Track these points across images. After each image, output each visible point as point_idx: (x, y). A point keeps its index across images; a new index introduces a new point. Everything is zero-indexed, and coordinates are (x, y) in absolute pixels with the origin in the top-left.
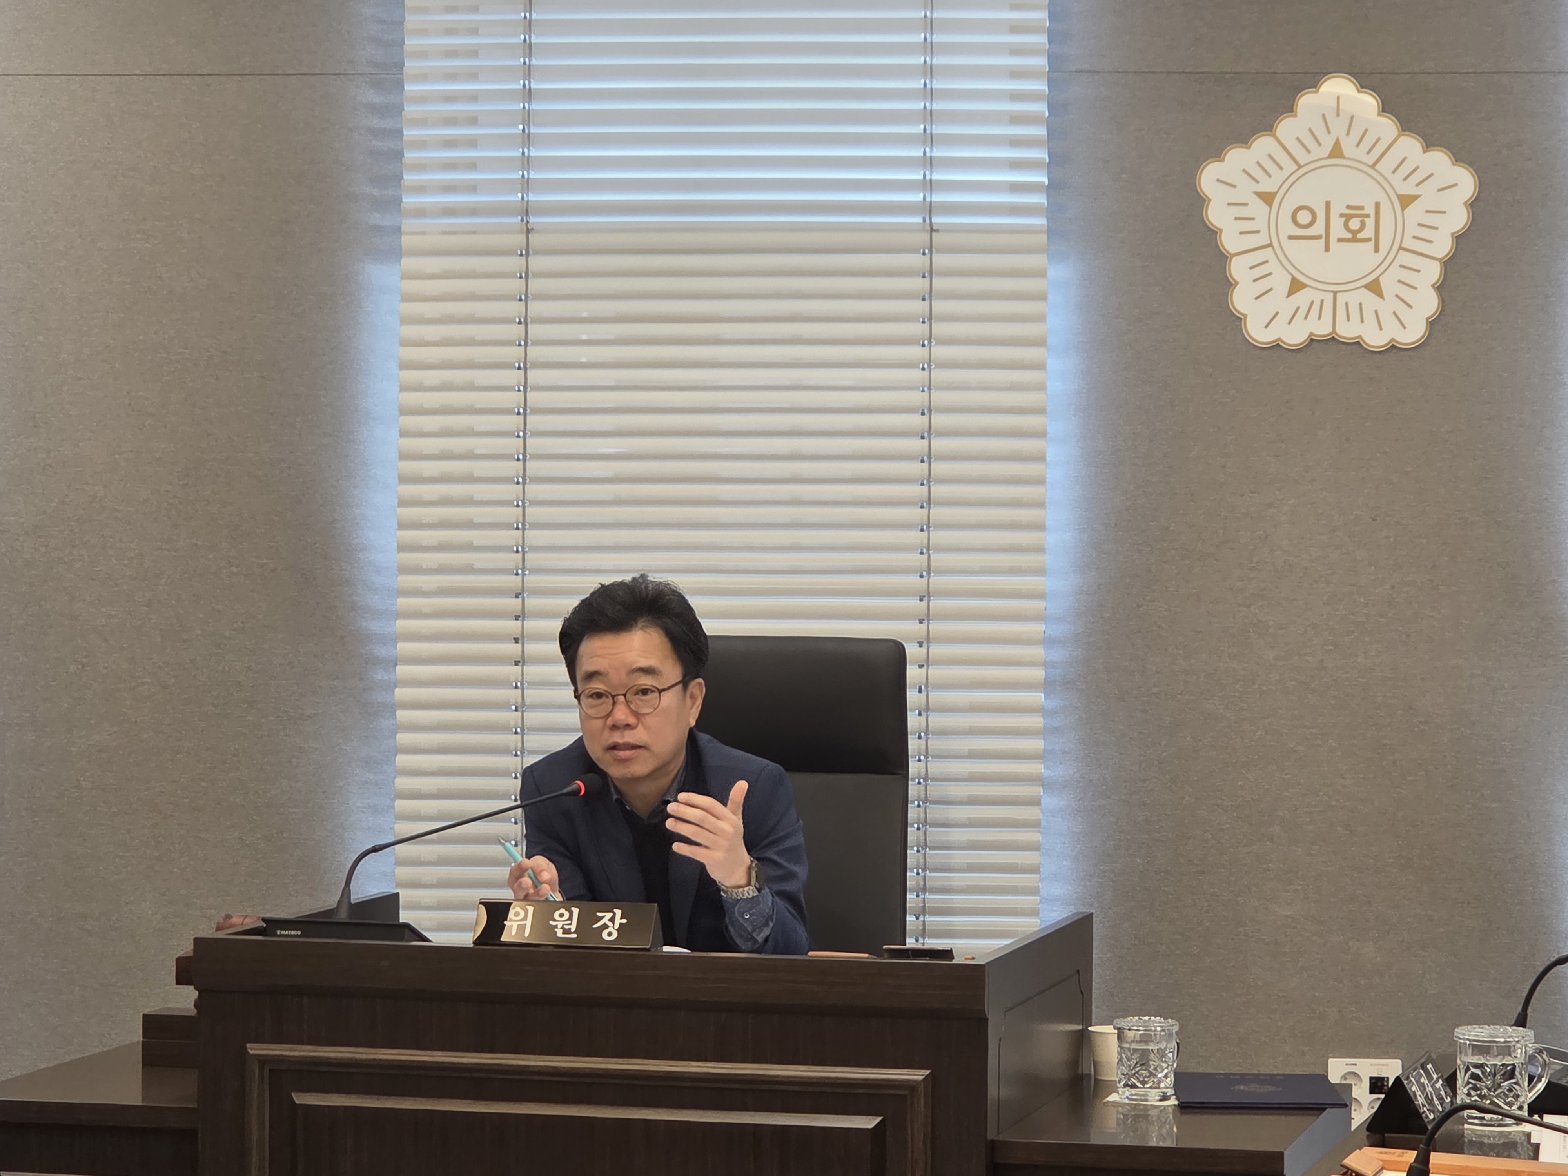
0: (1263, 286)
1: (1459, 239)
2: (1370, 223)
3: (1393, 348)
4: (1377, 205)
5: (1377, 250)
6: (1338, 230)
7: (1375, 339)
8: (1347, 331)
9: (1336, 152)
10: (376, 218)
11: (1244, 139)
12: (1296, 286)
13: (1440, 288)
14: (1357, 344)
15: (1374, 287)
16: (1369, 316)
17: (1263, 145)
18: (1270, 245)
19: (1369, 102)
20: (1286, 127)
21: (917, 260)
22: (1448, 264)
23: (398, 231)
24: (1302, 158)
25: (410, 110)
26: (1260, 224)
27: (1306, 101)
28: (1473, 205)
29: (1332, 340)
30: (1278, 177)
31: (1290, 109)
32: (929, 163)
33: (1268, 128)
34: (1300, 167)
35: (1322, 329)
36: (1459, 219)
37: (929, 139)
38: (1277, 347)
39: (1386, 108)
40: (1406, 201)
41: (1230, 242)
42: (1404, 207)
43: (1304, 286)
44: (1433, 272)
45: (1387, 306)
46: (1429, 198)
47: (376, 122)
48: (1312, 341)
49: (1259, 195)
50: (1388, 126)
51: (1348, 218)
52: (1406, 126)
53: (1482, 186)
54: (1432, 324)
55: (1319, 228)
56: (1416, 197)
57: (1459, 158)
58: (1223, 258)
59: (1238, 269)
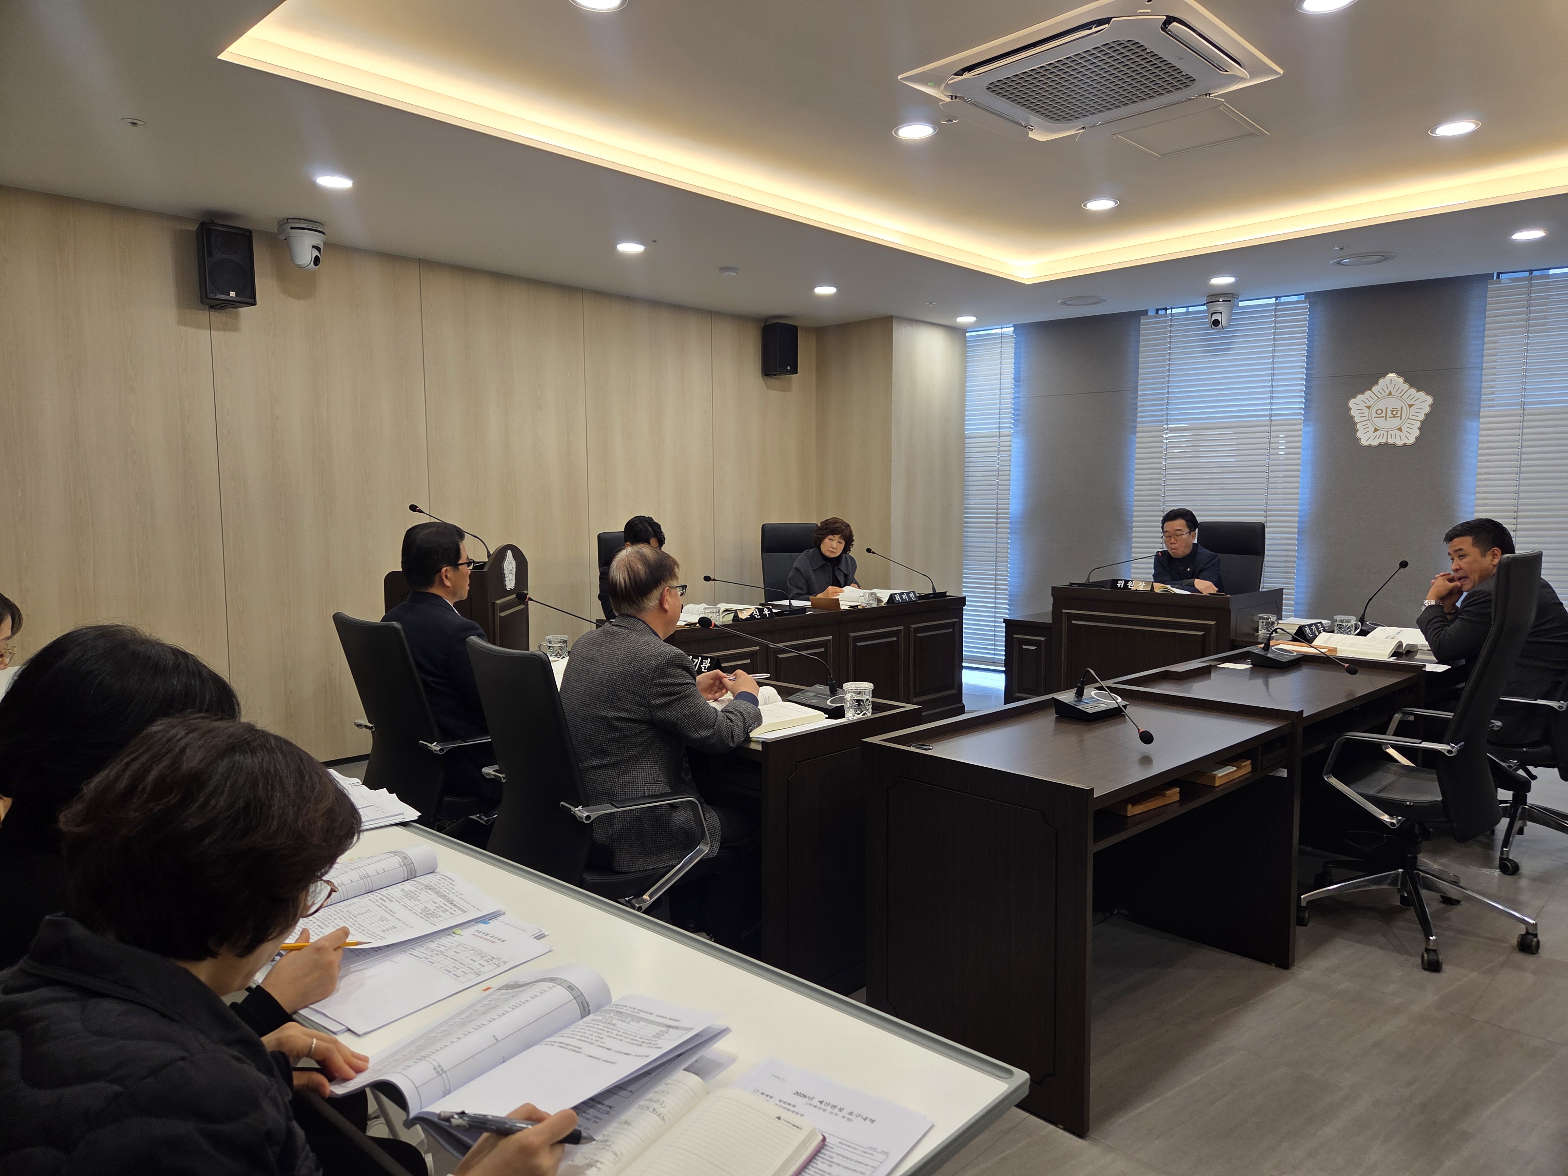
0: (1367, 430)
1: (1427, 415)
2: (1399, 413)
3: (1405, 445)
4: (1402, 407)
5: (1401, 419)
6: (1389, 414)
7: (1399, 443)
8: (1391, 441)
9: (1390, 394)
10: (1132, 424)
11: (1363, 393)
12: (1376, 430)
13: (1420, 429)
14: (1394, 445)
15: (1400, 429)
16: (1398, 437)
17: (1368, 393)
18: (1369, 420)
19: (1401, 380)
20: (1375, 388)
21: (1267, 428)
22: (1423, 422)
23: (1136, 427)
24: (1379, 396)
25: (1139, 398)
26: (1366, 414)
27: (1381, 381)
28: (1431, 406)
29: (1386, 444)
30: (1372, 401)
31: (1377, 383)
32: (1271, 404)
33: (1370, 389)
34: (1379, 398)
35: (1384, 441)
36: (1427, 410)
37: (1272, 398)
38: (1370, 446)
39: (1406, 381)
40: (1410, 406)
41: (1357, 419)
42: (1410, 408)
43: (1379, 430)
44: (1418, 424)
45: (1403, 434)
46: (1418, 404)
47: (1133, 402)
48: (1380, 444)
49: (1367, 407)
50: (1407, 386)
51: (1393, 411)
52: (1412, 386)
53: (1435, 400)
54: (1417, 438)
55: (1384, 414)
56: (1414, 405)
57: (1427, 394)
58: (1355, 424)
59: (1359, 426)
